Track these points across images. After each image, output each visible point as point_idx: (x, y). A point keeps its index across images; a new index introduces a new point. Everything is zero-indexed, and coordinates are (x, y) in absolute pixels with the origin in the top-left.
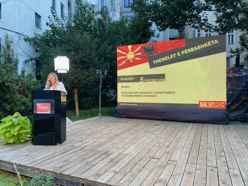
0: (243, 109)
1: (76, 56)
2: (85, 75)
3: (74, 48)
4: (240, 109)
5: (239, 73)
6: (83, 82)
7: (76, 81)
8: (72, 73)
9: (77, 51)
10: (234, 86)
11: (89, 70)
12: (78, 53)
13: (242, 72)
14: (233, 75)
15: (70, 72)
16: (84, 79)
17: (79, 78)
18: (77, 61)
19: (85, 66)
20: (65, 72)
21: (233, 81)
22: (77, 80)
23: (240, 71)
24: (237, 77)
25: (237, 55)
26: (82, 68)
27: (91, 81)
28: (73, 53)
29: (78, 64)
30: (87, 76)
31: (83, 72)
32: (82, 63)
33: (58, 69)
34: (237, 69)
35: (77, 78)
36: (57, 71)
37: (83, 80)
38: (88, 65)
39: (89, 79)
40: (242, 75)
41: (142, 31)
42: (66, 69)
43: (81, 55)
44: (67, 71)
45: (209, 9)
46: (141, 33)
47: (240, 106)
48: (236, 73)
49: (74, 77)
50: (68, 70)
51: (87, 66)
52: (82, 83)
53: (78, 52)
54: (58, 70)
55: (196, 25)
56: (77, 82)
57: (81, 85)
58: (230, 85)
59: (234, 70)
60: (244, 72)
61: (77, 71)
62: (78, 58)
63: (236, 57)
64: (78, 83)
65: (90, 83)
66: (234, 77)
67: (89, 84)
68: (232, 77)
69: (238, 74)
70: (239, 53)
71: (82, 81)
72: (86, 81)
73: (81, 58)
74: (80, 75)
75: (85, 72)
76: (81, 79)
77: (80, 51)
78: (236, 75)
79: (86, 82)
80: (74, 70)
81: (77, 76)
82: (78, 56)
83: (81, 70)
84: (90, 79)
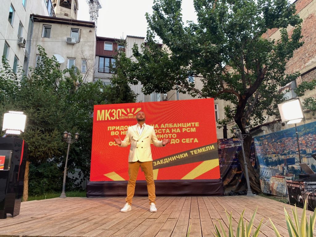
0: (235, 185)
1: (36, 114)
2: (45, 140)
3: (34, 104)
4: (233, 185)
5: (228, 144)
6: (41, 150)
7: (31, 148)
8: (27, 136)
9: (38, 108)
10: (224, 159)
11: (53, 133)
12: (40, 111)
13: (231, 143)
14: (222, 146)
15: (24, 134)
16: (43, 145)
17: (36, 143)
18: (36, 121)
19: (46, 128)
20: (18, 133)
21: (223, 154)
22: (33, 146)
23: (229, 142)
24: (226, 148)
25: (224, 126)
26: (42, 131)
27: (53, 148)
28: (31, 110)
29: (37, 125)
30: (48, 141)
31: (43, 136)
32: (42, 124)
33: (7, 129)
34: (225, 140)
35: (34, 143)
36: (5, 131)
37: (41, 147)
38: (52, 128)
39: (50, 145)
40: (231, 147)
41: (123, 94)
42: (19, 129)
43: (43, 113)
44: (21, 132)
45: (195, 75)
46: (122, 96)
47: (232, 181)
48: (225, 145)
49: (29, 142)
50: (23, 131)
51: (49, 128)
52: (39, 151)
53: (38, 110)
54: (7, 131)
55: (183, 90)
56: (33, 149)
57: (39, 153)
58: (220, 157)
59: (223, 141)
60: (232, 143)
61: (34, 134)
62: (39, 117)
63: (223, 128)
64: (34, 151)
65: (52, 151)
66: (224, 149)
67: (49, 153)
68: (221, 148)
69: (227, 146)
70: (226, 124)
71: (39, 147)
72: (46, 147)
73: (42, 118)
74: (38, 139)
75: (46, 136)
76: (39, 145)
77: (42, 109)
78: (225, 147)
79: (45, 149)
80: (31, 132)
81: (34, 140)
82: (38, 114)
83: (41, 133)
84: (53, 145)
